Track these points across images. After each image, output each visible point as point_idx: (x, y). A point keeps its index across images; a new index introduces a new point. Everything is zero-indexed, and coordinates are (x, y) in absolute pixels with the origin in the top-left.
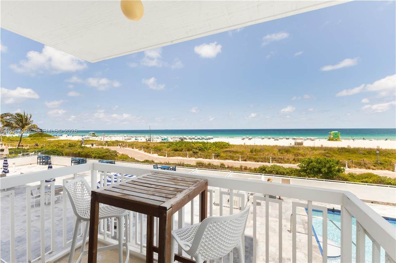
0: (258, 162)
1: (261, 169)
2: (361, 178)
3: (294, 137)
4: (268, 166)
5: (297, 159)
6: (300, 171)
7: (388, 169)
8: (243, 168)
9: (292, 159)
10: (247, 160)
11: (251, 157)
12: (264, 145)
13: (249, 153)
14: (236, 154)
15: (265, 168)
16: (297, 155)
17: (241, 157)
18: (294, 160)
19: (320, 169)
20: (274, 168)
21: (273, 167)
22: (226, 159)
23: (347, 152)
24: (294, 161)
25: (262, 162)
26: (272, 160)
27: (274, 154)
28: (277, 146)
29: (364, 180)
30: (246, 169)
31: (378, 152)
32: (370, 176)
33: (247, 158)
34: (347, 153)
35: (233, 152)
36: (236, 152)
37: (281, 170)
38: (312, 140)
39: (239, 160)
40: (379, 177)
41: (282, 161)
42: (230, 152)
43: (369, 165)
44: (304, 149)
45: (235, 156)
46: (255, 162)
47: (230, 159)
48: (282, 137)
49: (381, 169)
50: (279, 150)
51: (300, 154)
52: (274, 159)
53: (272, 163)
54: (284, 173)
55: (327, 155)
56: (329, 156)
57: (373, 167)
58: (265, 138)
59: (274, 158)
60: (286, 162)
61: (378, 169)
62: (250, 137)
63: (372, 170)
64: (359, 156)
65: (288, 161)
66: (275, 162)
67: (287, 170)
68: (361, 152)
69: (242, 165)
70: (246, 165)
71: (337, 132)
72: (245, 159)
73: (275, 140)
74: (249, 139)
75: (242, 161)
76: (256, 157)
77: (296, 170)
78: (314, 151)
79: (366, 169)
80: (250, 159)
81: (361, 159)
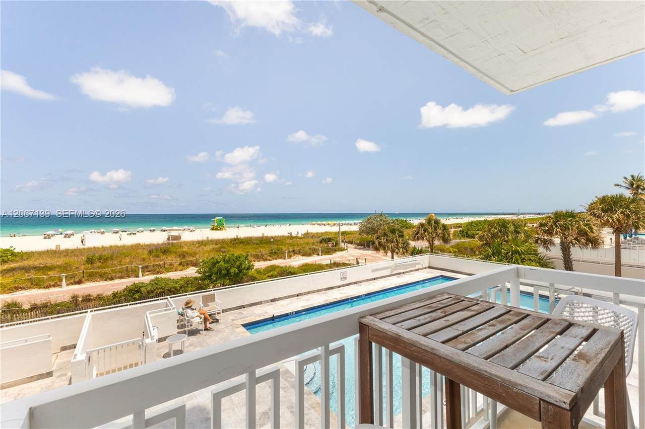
0: (112, 279)
1: (131, 290)
2: (266, 272)
3: (164, 228)
4: (143, 283)
5: (185, 262)
6: (202, 279)
7: (281, 258)
8: (80, 299)
9: (178, 263)
10: (83, 280)
11: (92, 272)
12: (111, 246)
13: (84, 264)
14: (49, 273)
15: (140, 287)
16: (183, 255)
17: (66, 277)
18: (181, 264)
19: (228, 270)
20: (156, 284)
21: (155, 282)
22: (17, 289)
23: (241, 243)
24: (182, 266)
25: (121, 278)
26: (142, 272)
27: (144, 259)
28: (139, 244)
29: (270, 274)
30: (88, 299)
31: (272, 240)
32: (273, 268)
33: (83, 277)
34: (241, 245)
35: (37, 269)
36: (46, 268)
37: (171, 285)
38: (191, 231)
39: (61, 286)
40: (282, 268)
41: (161, 270)
42: (26, 269)
43: (265, 257)
44: (189, 245)
45: (45, 277)
46: (106, 280)
47: (30, 288)
48: (142, 229)
49: (276, 259)
50: (150, 252)
51: (187, 253)
52: (146, 269)
53: (143, 276)
54: (176, 288)
55: (223, 250)
56: (225, 251)
57: (269, 258)
58: (107, 232)
59: (145, 266)
60: (168, 270)
61: (273, 259)
62: (69, 232)
63: (268, 261)
64: (254, 246)
65: (171, 268)
66: (148, 273)
67: (181, 282)
68: (255, 241)
69: (76, 293)
70: (87, 293)
71: (222, 218)
72: (77, 280)
73: (130, 234)
74: (65, 237)
75: (68, 285)
76: (104, 271)
77: (196, 279)
78: (203, 247)
79: (264, 261)
80: (91, 277)
81: (257, 251)
